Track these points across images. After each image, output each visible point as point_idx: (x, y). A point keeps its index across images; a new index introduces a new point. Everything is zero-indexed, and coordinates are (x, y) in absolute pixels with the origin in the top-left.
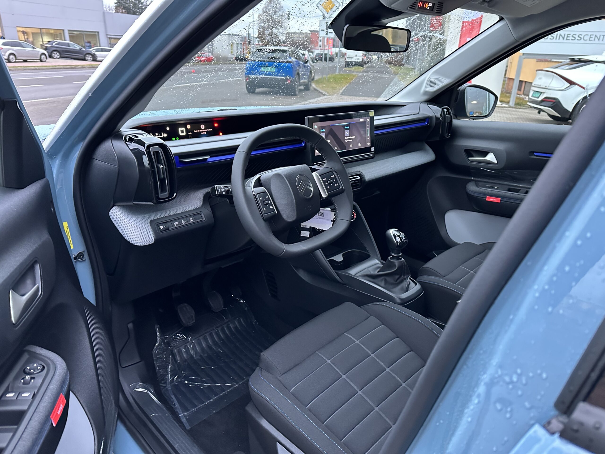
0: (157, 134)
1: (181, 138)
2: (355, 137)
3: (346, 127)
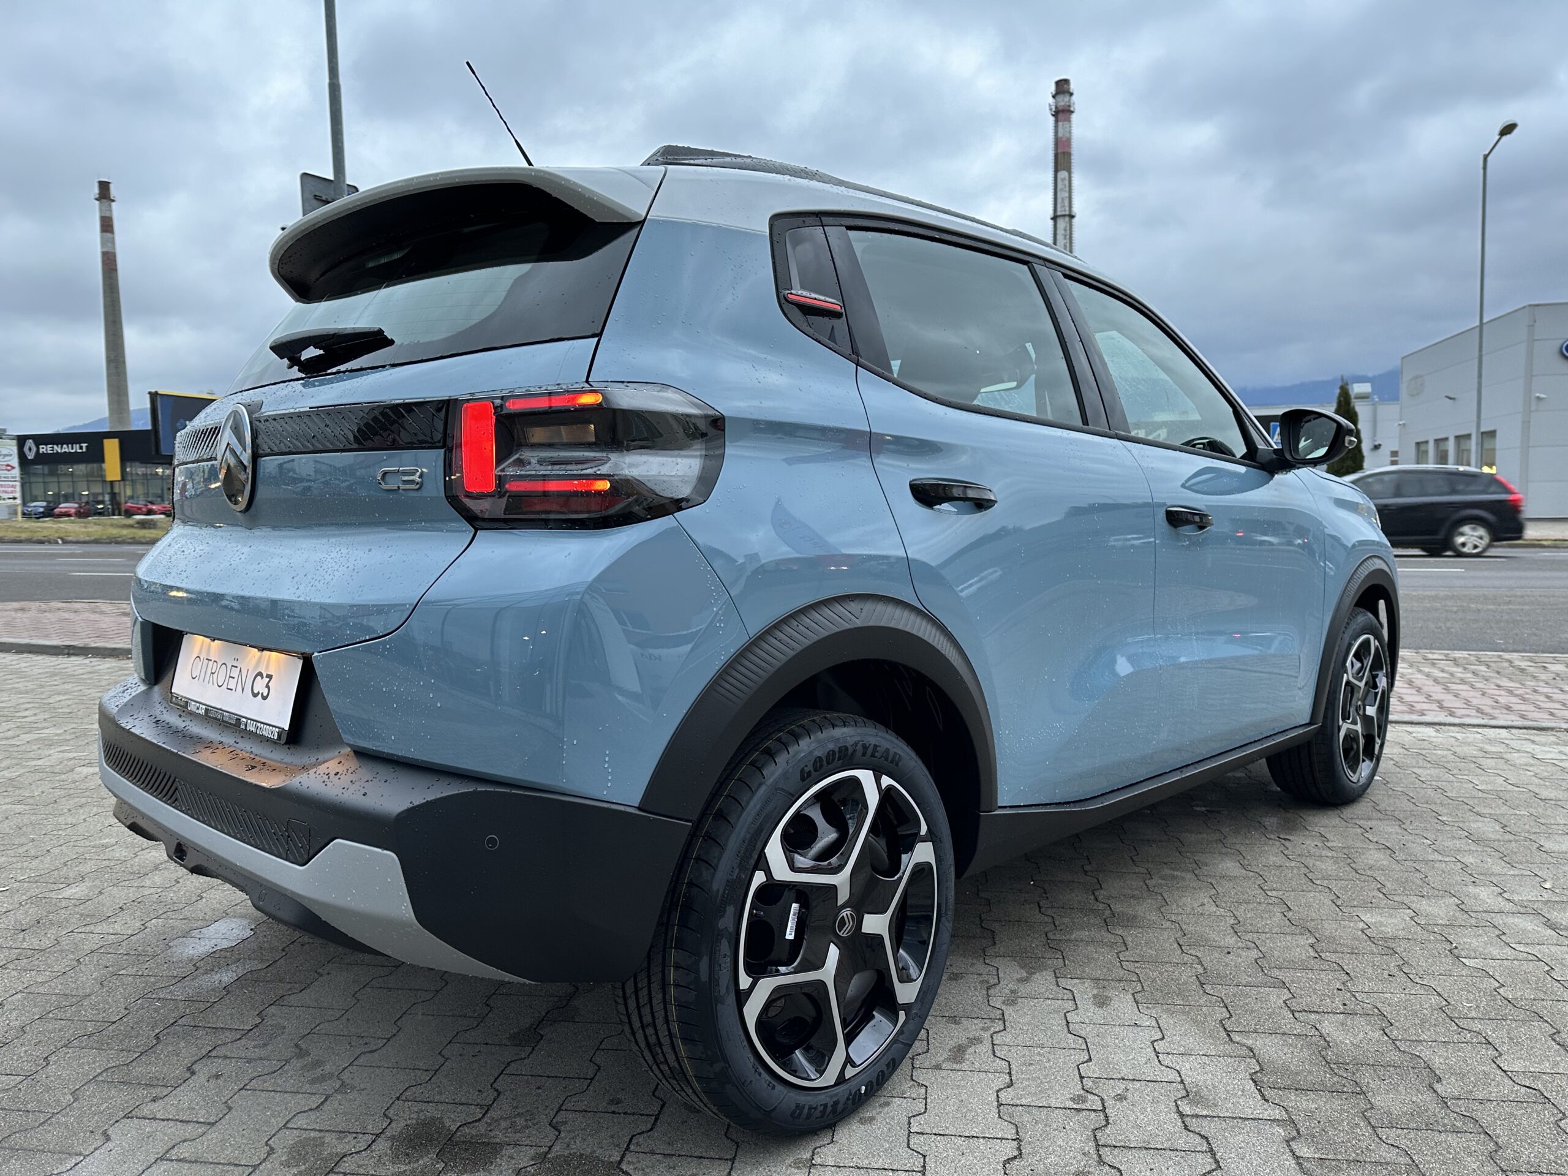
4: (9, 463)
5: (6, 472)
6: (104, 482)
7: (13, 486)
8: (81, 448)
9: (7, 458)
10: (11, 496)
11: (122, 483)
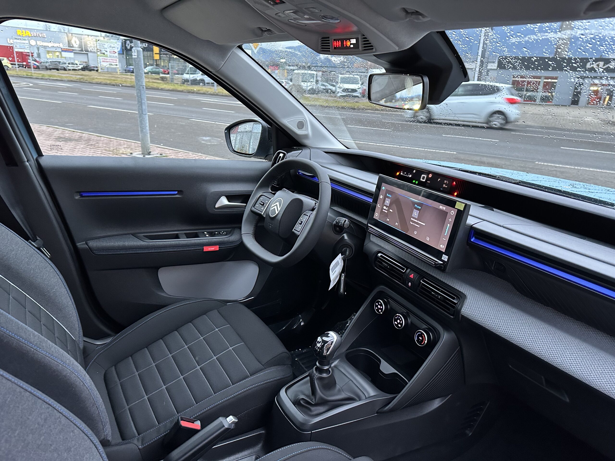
0: (405, 173)
1: (420, 183)
2: (423, 224)
3: (416, 205)
4: (115, 51)
5: (113, 54)
6: (153, 59)
7: (116, 60)
8: (145, 45)
9: (114, 49)
10: (115, 64)
11: (160, 60)
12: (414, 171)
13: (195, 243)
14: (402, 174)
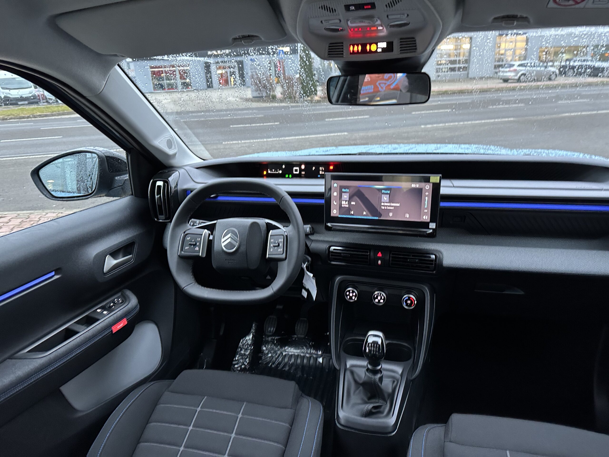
0: (273, 170)
1: (295, 176)
2: (398, 205)
3: (383, 191)
12: (284, 167)
13: (102, 328)
14: (269, 172)
